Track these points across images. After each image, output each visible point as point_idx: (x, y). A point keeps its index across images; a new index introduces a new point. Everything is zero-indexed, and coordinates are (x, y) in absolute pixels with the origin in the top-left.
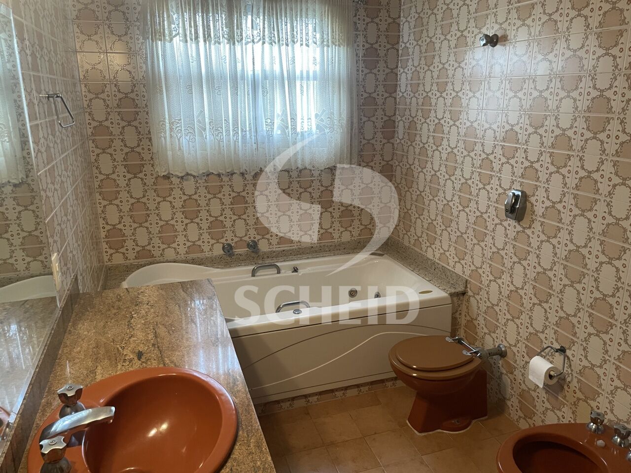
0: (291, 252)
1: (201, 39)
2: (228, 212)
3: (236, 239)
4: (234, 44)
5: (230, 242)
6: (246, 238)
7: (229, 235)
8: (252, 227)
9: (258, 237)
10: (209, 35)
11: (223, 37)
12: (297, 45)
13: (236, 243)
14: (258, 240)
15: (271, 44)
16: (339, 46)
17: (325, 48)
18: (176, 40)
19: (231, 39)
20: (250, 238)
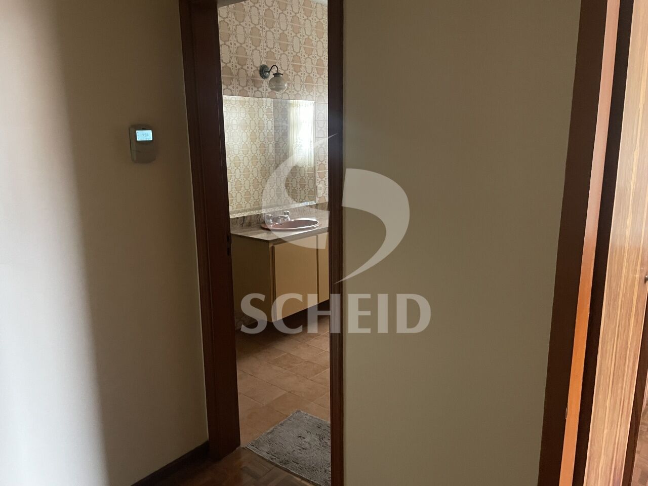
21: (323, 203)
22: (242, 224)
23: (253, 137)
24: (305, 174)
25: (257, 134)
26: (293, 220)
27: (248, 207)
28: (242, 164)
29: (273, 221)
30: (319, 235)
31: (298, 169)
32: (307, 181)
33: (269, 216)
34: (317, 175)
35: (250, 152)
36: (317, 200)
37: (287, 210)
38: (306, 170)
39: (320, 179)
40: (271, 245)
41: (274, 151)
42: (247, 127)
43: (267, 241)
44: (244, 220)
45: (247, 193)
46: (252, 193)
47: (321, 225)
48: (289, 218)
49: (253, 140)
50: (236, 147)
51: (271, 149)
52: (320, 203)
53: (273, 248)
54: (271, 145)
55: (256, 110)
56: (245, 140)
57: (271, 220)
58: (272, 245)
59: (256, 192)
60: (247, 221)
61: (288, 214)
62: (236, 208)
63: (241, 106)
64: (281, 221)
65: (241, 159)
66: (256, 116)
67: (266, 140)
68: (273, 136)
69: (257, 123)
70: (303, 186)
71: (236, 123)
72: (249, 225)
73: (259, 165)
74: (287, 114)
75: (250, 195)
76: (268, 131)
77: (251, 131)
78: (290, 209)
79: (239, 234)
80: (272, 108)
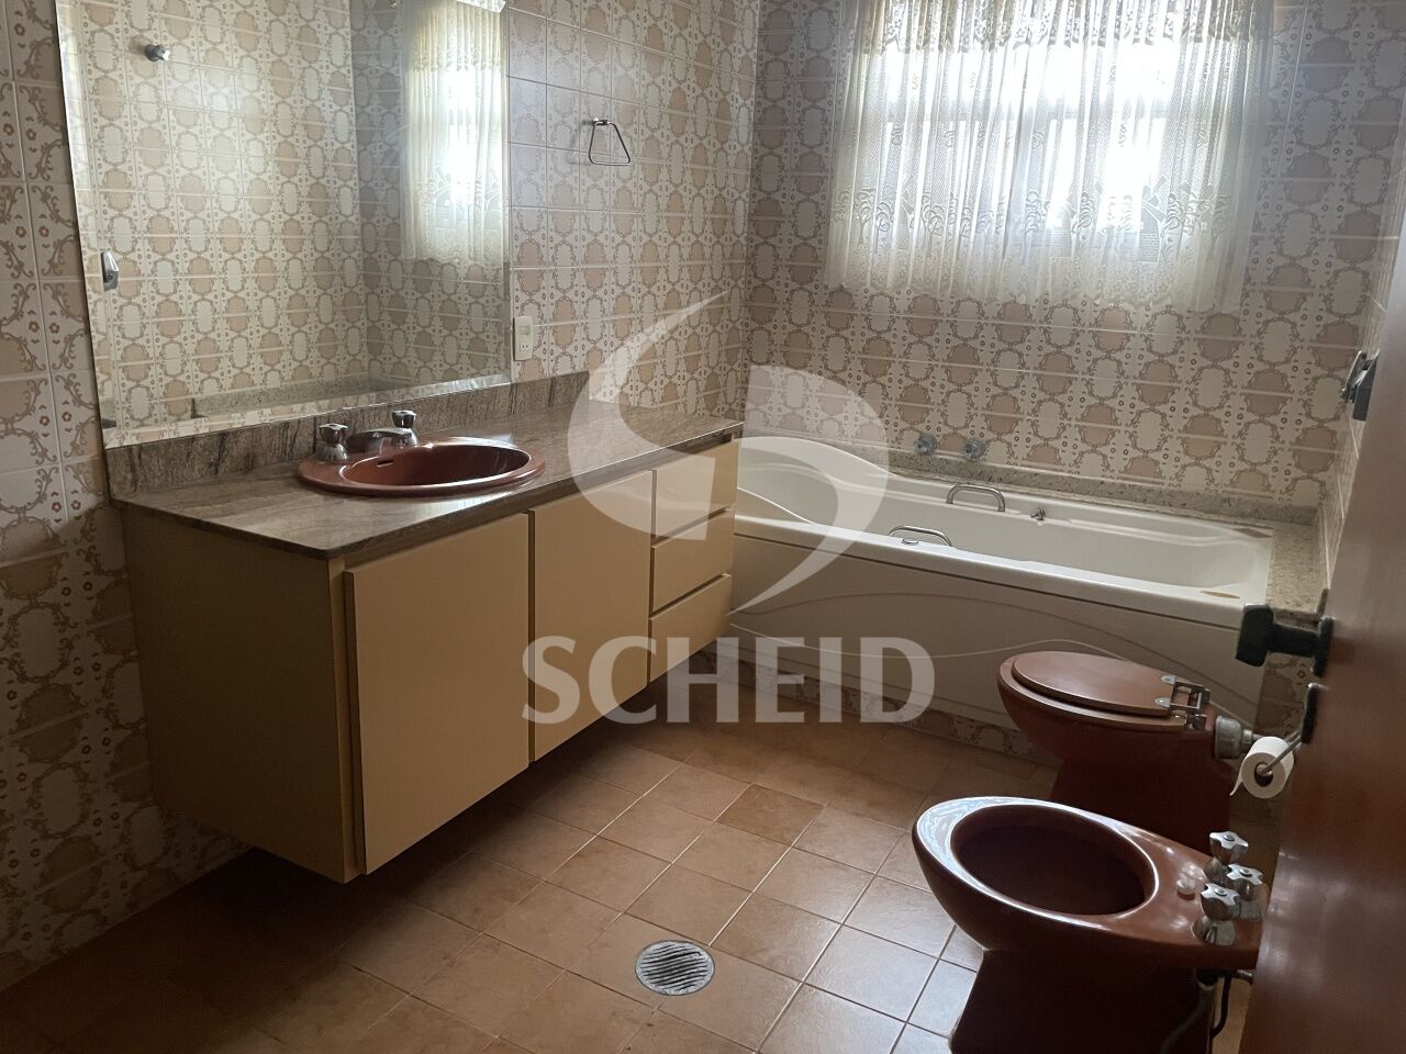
0: (1051, 481)
1: (934, 44)
2: (939, 374)
3: (946, 430)
4: (992, 47)
5: (933, 432)
6: (965, 433)
7: (934, 419)
8: (980, 412)
9: (989, 435)
10: (950, 37)
11: (975, 37)
12: (1125, 42)
13: (945, 436)
14: (988, 442)
15: (1067, 43)
16: (1226, 38)
17: (1191, 45)
18: (891, 47)
19: (989, 40)
20: (972, 432)
21: (534, 382)
22: (215, 466)
23: (286, 158)
24: (457, 285)
25: (302, 152)
26: (430, 446)
27: (274, 381)
28: (247, 246)
29: (349, 450)
30: (537, 510)
31: (436, 271)
32: (463, 309)
33: (330, 432)
34: (514, 284)
35: (275, 206)
36: (516, 369)
37: (404, 406)
38: (462, 273)
39: (524, 298)
40: (336, 569)
41: (357, 210)
42: (264, 122)
43: (321, 556)
44: (222, 447)
45: (270, 338)
46: (285, 339)
47: (542, 467)
48: (414, 438)
49: (287, 171)
50: (227, 186)
51: (348, 202)
52: (526, 380)
53: (346, 581)
54: (346, 192)
55: (296, 72)
56: (258, 166)
57: (341, 448)
58: (342, 568)
59: (300, 338)
60: (237, 450)
61: (408, 422)
62: (233, 387)
63: (243, 53)
64: (381, 450)
65: (246, 226)
66: (297, 91)
67: (331, 172)
68: (352, 161)
69: (300, 113)
70: (450, 325)
71: (226, 109)
72: (249, 465)
73: (308, 252)
74: (397, 95)
75: (280, 344)
76: (337, 145)
77: (279, 139)
78: (419, 402)
79: (190, 512)
80: (347, 69)
